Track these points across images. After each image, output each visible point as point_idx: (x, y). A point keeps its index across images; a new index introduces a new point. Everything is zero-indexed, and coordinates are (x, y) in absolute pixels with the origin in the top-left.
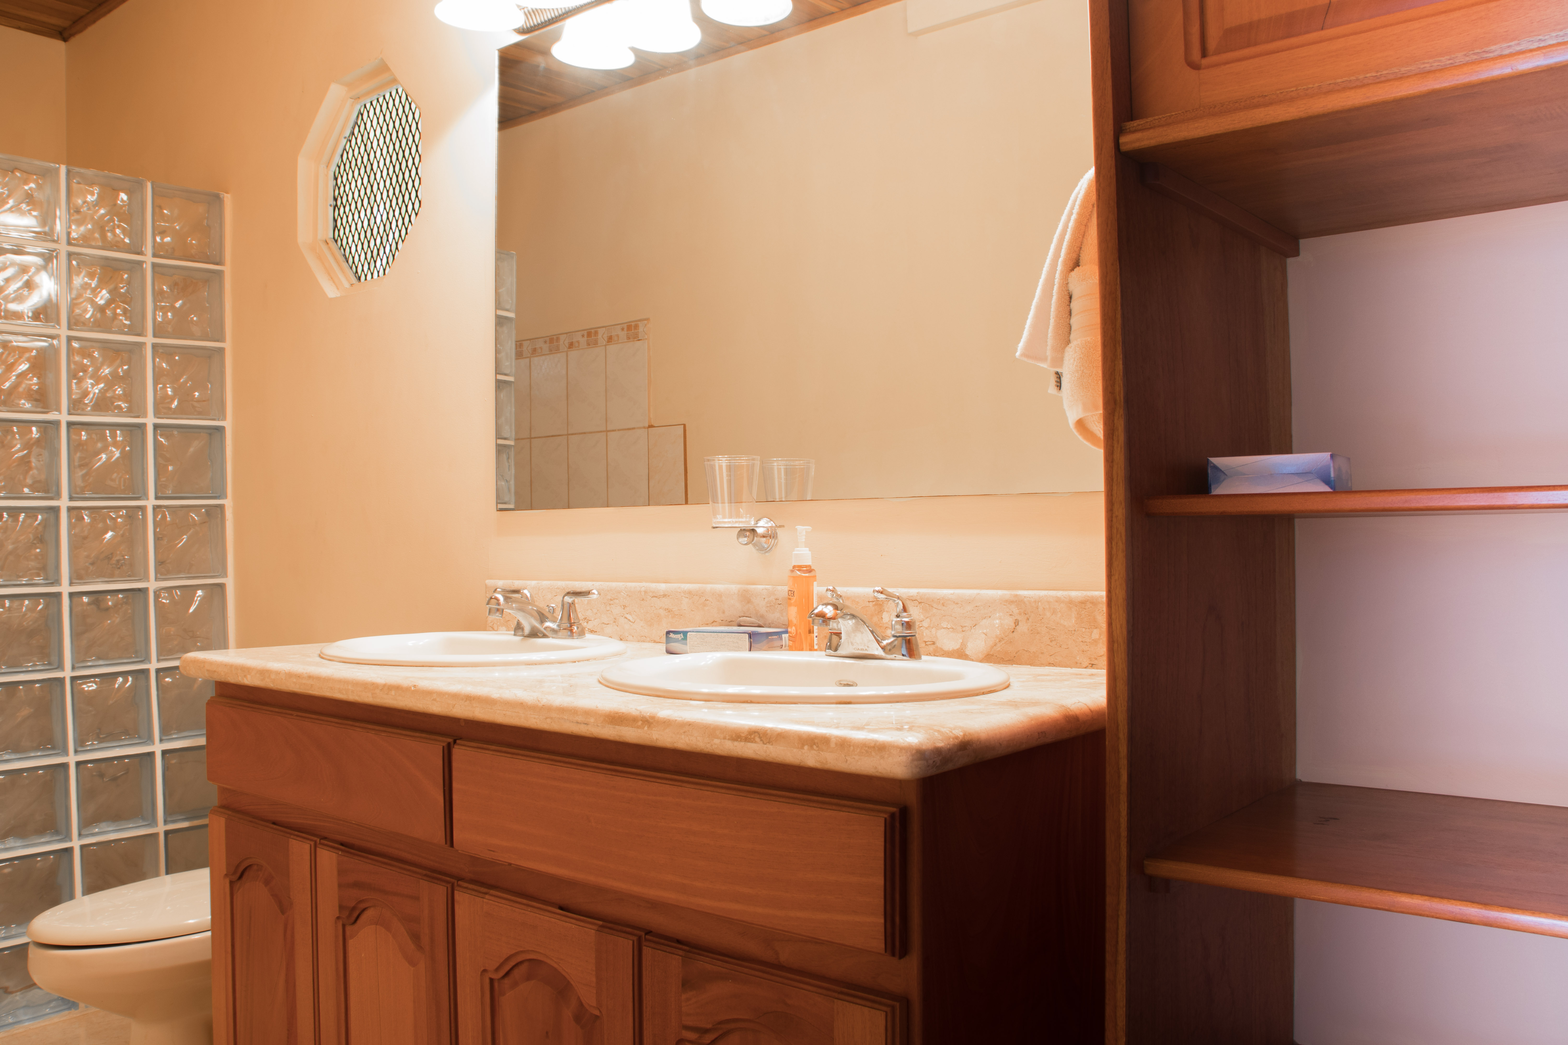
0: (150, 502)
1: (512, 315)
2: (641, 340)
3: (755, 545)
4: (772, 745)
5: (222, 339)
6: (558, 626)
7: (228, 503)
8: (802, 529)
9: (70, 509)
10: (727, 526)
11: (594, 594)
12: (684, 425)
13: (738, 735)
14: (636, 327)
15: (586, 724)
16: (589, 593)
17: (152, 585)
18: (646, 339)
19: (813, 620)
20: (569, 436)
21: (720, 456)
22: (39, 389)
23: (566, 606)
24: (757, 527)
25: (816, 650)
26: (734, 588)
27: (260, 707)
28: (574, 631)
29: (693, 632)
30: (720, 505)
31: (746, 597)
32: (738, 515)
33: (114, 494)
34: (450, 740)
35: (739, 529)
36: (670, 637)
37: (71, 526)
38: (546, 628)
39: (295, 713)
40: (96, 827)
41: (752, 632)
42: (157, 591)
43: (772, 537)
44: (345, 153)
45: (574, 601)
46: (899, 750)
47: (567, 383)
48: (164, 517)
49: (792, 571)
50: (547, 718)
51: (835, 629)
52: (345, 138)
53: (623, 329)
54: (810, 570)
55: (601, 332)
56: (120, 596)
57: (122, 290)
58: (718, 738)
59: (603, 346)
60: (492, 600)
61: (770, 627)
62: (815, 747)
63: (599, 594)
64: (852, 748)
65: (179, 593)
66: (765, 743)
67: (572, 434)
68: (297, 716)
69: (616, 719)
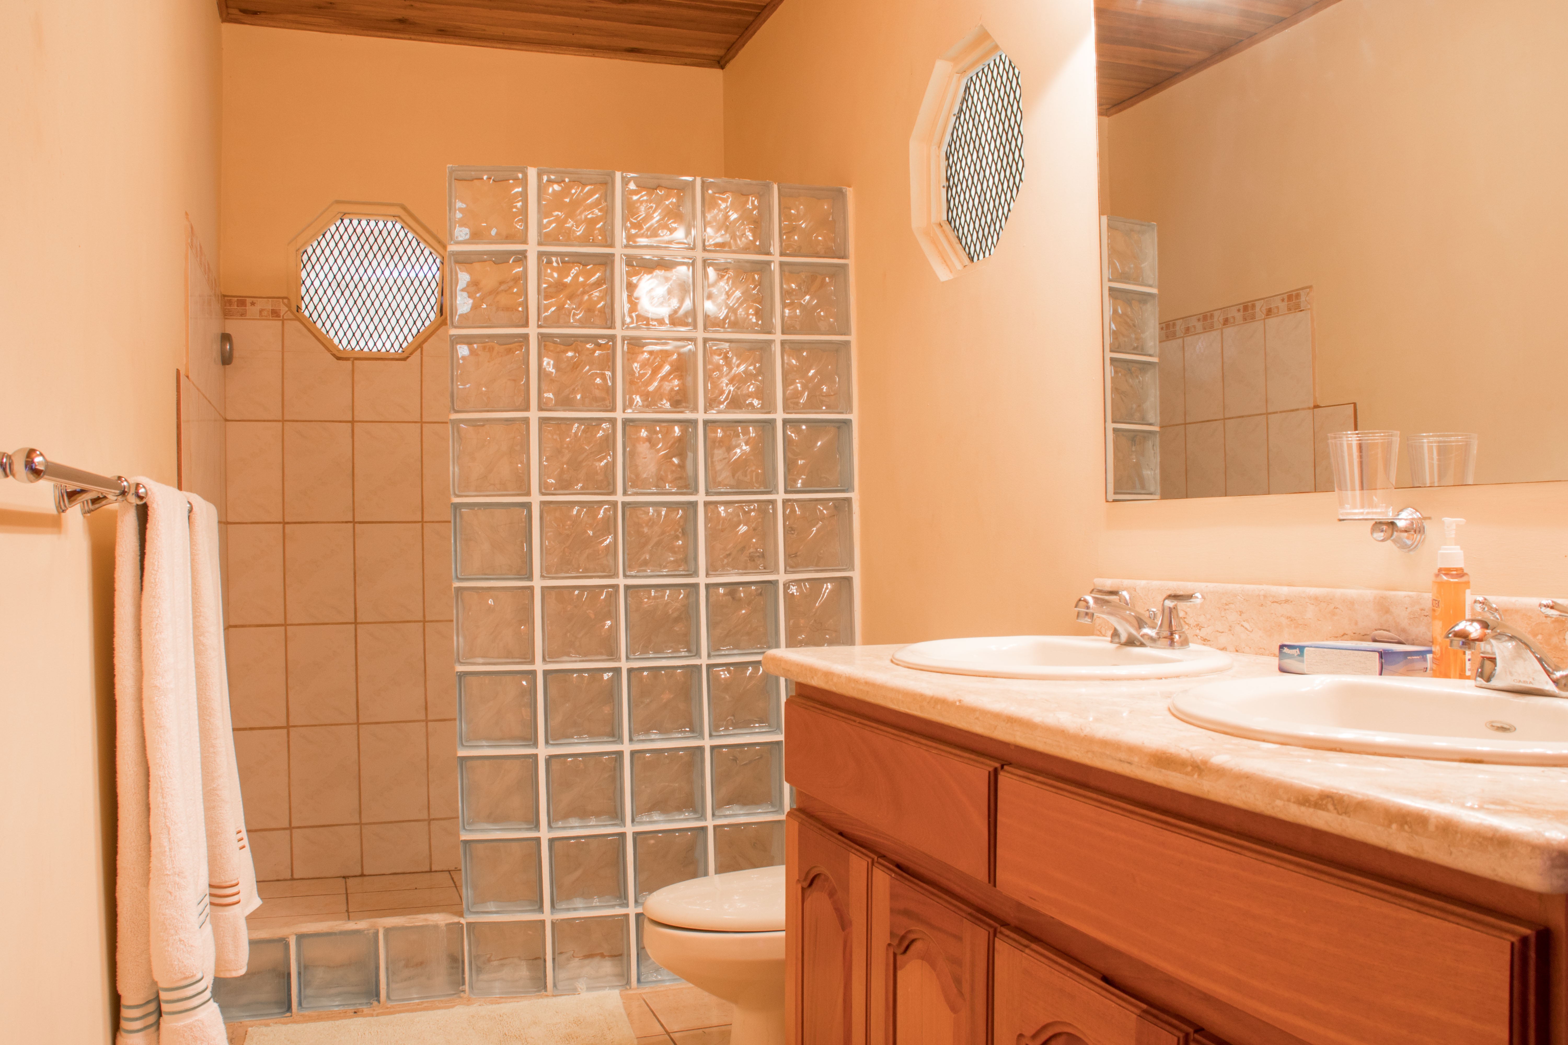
0: (780, 496)
1: (1154, 291)
2: (1303, 310)
3: (1394, 541)
4: (1349, 816)
5: (847, 332)
6: (1157, 633)
7: (855, 496)
8: (1451, 522)
9: (706, 504)
10: (1357, 518)
11: (1197, 597)
12: (1355, 404)
13: (1305, 798)
14: (1298, 296)
15: (1129, 763)
16: (1192, 596)
17: (782, 577)
18: (1309, 309)
19: (1451, 642)
20: (1226, 421)
21: (1349, 432)
22: (680, 389)
23: (1167, 611)
24: (1396, 519)
25: (1468, 678)
26: (1369, 594)
27: (829, 710)
28: (1175, 640)
29: (1311, 647)
30: (1349, 493)
31: (1384, 606)
32: (1371, 505)
33: (747, 488)
34: (997, 765)
35: (1373, 522)
36: (1285, 653)
37: (707, 519)
38: (1142, 636)
39: (858, 720)
40: (729, 809)
41: (1384, 650)
42: (786, 584)
43: (1417, 532)
44: (955, 131)
45: (1176, 605)
46: (1529, 849)
47: (1223, 363)
48: (793, 511)
49: (1437, 575)
50: (1087, 752)
51: (1488, 653)
52: (954, 115)
53: (1283, 300)
54: (1461, 573)
55: (1258, 304)
56: (753, 588)
57: (754, 292)
58: (1281, 799)
59: (1261, 319)
60: (1081, 602)
61: (1413, 644)
62: (1406, 827)
63: (1203, 597)
64: (1459, 835)
65: (808, 586)
66: (1340, 813)
67: (1229, 418)
68: (860, 723)
69: (1163, 760)
